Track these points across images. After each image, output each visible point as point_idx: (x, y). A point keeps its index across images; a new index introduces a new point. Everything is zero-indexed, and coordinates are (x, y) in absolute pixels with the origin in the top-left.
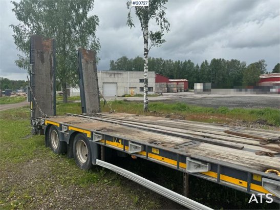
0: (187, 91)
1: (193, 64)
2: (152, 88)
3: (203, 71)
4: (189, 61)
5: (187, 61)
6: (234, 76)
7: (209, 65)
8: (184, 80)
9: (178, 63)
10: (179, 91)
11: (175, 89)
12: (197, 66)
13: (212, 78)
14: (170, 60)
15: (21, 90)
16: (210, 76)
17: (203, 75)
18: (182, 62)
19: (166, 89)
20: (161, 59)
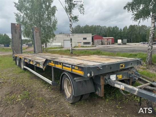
0: (113, 44)
1: (118, 28)
2: (90, 42)
3: (124, 32)
4: (116, 27)
5: (115, 26)
6: (143, 35)
7: (128, 29)
8: (112, 38)
9: (109, 28)
10: (108, 44)
11: (106, 43)
12: (121, 29)
13: (129, 36)
14: (105, 26)
15: (25, 44)
16: (128, 35)
17: (124, 34)
18: (112, 27)
19: (101, 43)
20: (99, 26)
